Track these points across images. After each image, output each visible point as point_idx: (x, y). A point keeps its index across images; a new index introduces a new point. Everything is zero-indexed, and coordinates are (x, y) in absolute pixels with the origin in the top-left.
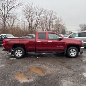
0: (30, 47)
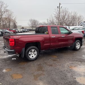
0: (45, 45)
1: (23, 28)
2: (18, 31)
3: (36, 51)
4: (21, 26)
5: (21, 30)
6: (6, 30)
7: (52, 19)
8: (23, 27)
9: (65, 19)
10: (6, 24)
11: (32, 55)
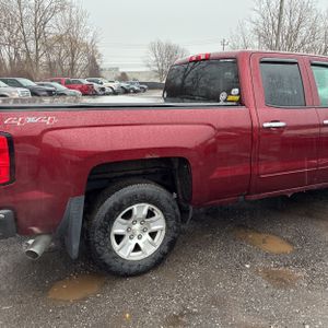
1: (123, 77)
2: (103, 89)
3: (158, 214)
4: (117, 69)
5: (115, 85)
6: (53, 84)
7: (241, 42)
8: (124, 74)
9: (299, 41)
10: (60, 62)
11: (135, 241)
